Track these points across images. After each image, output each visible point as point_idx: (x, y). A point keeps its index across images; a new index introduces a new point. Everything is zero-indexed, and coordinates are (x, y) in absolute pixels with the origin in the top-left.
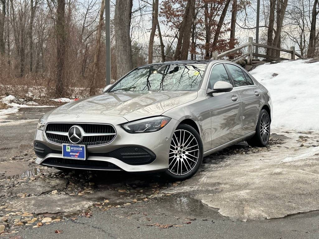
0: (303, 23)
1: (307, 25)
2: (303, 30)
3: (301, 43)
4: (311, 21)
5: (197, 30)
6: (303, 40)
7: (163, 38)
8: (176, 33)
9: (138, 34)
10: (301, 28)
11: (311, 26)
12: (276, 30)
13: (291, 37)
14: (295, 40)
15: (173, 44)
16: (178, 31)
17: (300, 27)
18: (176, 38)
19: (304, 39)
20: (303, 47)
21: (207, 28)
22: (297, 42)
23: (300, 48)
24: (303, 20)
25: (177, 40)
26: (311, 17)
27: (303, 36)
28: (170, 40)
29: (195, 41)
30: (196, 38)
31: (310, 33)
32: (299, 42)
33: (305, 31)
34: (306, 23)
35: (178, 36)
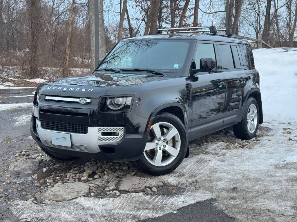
0: (259, 8)
1: (262, 10)
2: (258, 15)
3: (257, 27)
4: (266, 5)
5: (163, 14)
6: (258, 24)
8: (144, 17)
9: (108, 17)
10: (257, 13)
11: (266, 10)
12: (235, 15)
13: (247, 22)
14: (251, 24)
15: (140, 27)
16: (146, 14)
17: (255, 11)
18: (143, 21)
19: (260, 23)
20: (258, 31)
21: (173, 13)
22: (253, 26)
23: (256, 31)
24: (258, 6)
25: (145, 23)
26: (266, 2)
27: (258, 20)
28: (137, 23)
29: (161, 25)
30: (162, 22)
31: (265, 17)
32: (255, 26)
33: (260, 16)
34: (261, 8)
35: (146, 20)
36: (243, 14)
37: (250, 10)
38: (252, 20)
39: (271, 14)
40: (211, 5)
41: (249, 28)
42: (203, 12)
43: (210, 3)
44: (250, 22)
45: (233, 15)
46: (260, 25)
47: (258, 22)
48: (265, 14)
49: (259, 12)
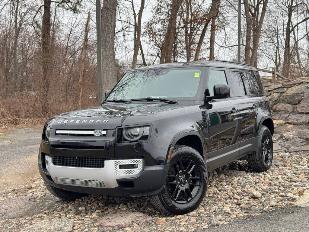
0: (278, 40)
1: (281, 43)
2: (277, 48)
3: (276, 61)
4: (285, 39)
5: (177, 49)
6: (278, 57)
7: (146, 57)
8: (158, 53)
9: (121, 54)
10: (276, 45)
11: (285, 43)
12: (252, 48)
13: (266, 55)
14: (270, 57)
15: (155, 62)
16: (160, 50)
17: (274, 44)
18: (158, 57)
20: (278, 64)
21: (188, 48)
22: (273, 59)
23: (275, 64)
24: (277, 38)
25: (159, 58)
26: (285, 35)
27: (278, 53)
28: (152, 59)
29: (176, 60)
30: (177, 57)
31: (284, 50)
32: (274, 59)
33: (279, 49)
34: (280, 41)
35: (160, 55)
36: (261, 47)
37: (269, 43)
38: (271, 53)
39: (290, 46)
40: (227, 38)
41: (269, 61)
42: (220, 46)
43: (225, 37)
44: (269, 55)
45: (251, 48)
46: (279, 57)
47: (278, 55)
48: (284, 47)
49: (278, 45)
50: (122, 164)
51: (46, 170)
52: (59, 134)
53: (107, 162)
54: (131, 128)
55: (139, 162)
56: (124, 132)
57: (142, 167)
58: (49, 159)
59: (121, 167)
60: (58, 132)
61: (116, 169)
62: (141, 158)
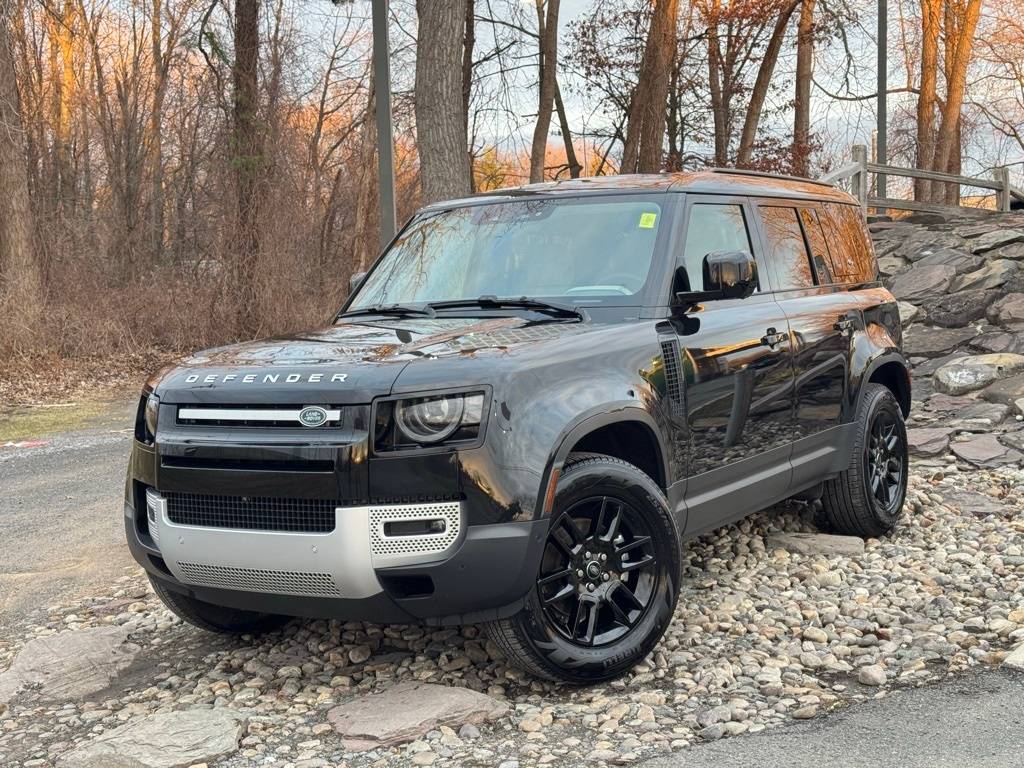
12: (944, 100)
13: (994, 121)
14: (1007, 129)
16: (625, 115)
22: (1016, 135)
36: (977, 95)
37: (1004, 81)
40: (851, 69)
41: (1003, 142)
42: (830, 95)
43: (845, 65)
44: (1005, 122)
45: (937, 98)
50: (393, 519)
51: (149, 540)
52: (188, 422)
53: (341, 513)
54: (420, 401)
55: (449, 513)
56: (399, 412)
57: (458, 528)
58: (156, 503)
59: (391, 529)
60: (185, 414)
61: (375, 536)
62: (454, 499)
